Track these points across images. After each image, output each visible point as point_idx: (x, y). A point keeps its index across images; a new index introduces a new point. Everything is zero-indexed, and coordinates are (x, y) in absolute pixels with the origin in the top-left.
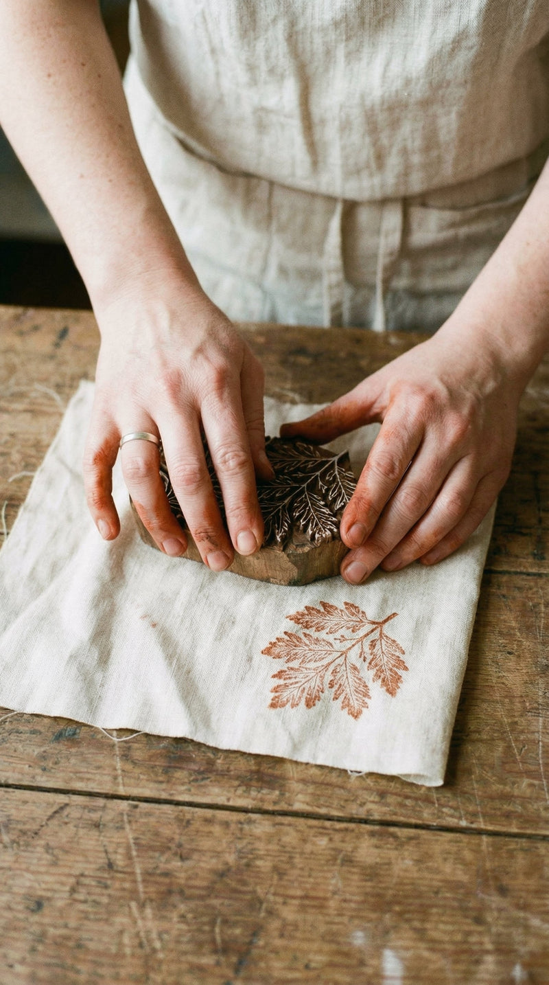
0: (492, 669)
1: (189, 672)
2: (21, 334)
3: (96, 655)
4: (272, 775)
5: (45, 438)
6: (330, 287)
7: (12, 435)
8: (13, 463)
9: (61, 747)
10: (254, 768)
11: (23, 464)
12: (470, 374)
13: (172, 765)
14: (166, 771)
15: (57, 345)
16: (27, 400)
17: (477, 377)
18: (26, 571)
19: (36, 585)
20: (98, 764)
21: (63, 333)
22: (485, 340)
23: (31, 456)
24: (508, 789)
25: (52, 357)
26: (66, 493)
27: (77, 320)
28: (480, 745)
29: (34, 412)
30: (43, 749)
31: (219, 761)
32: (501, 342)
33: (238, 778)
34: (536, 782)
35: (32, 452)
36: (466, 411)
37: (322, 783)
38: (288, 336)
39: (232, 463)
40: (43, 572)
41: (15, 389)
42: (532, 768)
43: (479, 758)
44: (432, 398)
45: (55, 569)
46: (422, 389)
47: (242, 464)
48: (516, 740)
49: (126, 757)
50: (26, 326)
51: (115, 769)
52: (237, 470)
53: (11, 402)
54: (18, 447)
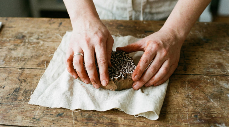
0: (174, 97)
1: (93, 96)
2: (50, 24)
3: (70, 93)
4: (115, 123)
5: (56, 47)
6: (129, 12)
7: (48, 47)
8: (48, 53)
9: (59, 118)
10: (110, 122)
11: (51, 53)
12: (169, 40)
13: (88, 121)
14: (86, 123)
15: (59, 26)
16: (51, 39)
17: (171, 41)
18: (52, 76)
19: (54, 79)
20: (68, 122)
21: (61, 24)
22: (173, 32)
23: (52, 51)
24: (179, 125)
25: (58, 29)
26: (62, 57)
27: (64, 21)
28: (171, 115)
29: (53, 41)
30: (54, 118)
31: (101, 120)
32: (177, 32)
33: (106, 124)
34: (186, 123)
35: (53, 50)
36: (167, 49)
37: (128, 125)
38: (118, 22)
39: (102, 62)
40: (56, 76)
41: (49, 36)
42: (185, 120)
43: (170, 118)
44: (159, 45)
45: (59, 75)
46: (156, 42)
47: (105, 63)
48: (181, 114)
49: (76, 120)
50: (52, 22)
51: (73, 123)
52: (104, 64)
53: (48, 39)
54: (49, 49)
